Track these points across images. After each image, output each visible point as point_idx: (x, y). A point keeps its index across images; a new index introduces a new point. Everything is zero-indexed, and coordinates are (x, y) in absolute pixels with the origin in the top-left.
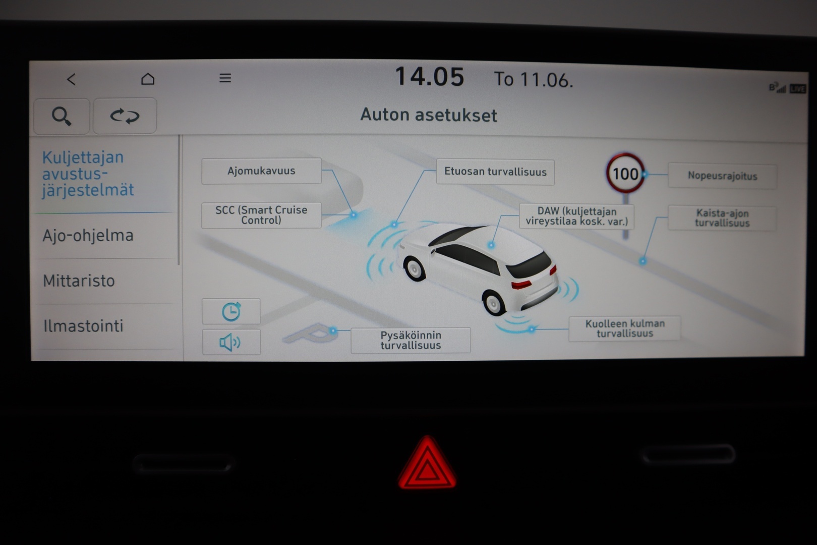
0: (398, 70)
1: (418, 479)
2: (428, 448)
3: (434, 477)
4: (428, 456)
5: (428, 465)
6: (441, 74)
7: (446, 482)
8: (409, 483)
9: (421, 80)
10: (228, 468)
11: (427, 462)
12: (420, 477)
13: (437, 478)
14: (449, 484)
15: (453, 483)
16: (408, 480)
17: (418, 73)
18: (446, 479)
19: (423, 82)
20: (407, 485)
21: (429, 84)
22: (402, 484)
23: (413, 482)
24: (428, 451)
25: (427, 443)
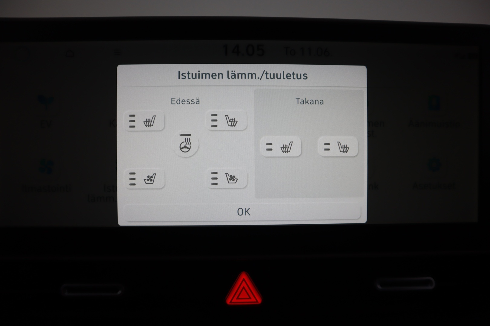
1: (238, 298)
2: (244, 280)
3: (248, 297)
4: (244, 284)
5: (244, 290)
7: (255, 300)
8: (233, 301)
11: (244, 288)
12: (239, 297)
13: (250, 298)
14: (257, 301)
15: (260, 301)
16: (232, 299)
18: (255, 298)
20: (231, 302)
22: (228, 302)
23: (235, 300)
24: (244, 282)
25: (244, 276)
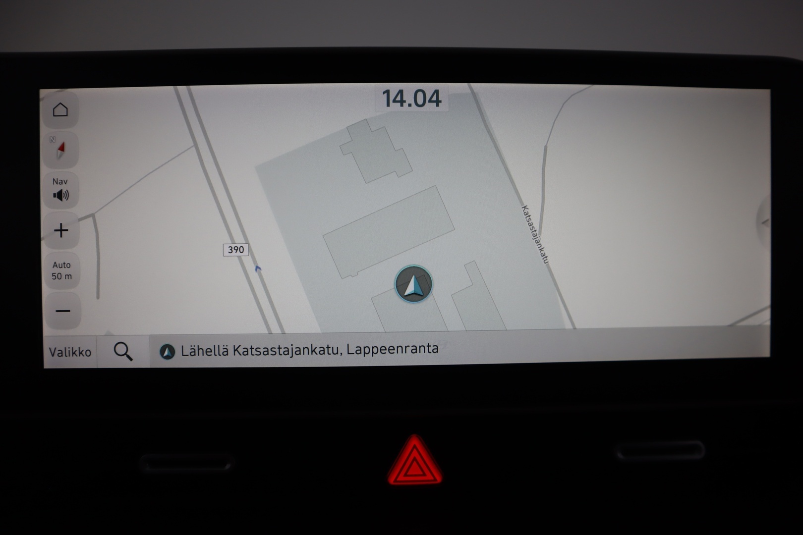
0: (384, 93)
1: (406, 475)
2: (415, 447)
3: (421, 473)
4: (415, 454)
5: (415, 462)
6: (420, 96)
7: (432, 478)
8: (398, 479)
9: (402, 102)
10: (228, 467)
11: (415, 459)
12: (408, 474)
13: (424, 475)
14: (435, 480)
15: (439, 479)
16: (397, 477)
17: (399, 95)
18: (432, 475)
19: (404, 104)
20: (395, 481)
21: (410, 105)
22: (392, 481)
23: (401, 478)
24: (415, 449)
25: (414, 442)
